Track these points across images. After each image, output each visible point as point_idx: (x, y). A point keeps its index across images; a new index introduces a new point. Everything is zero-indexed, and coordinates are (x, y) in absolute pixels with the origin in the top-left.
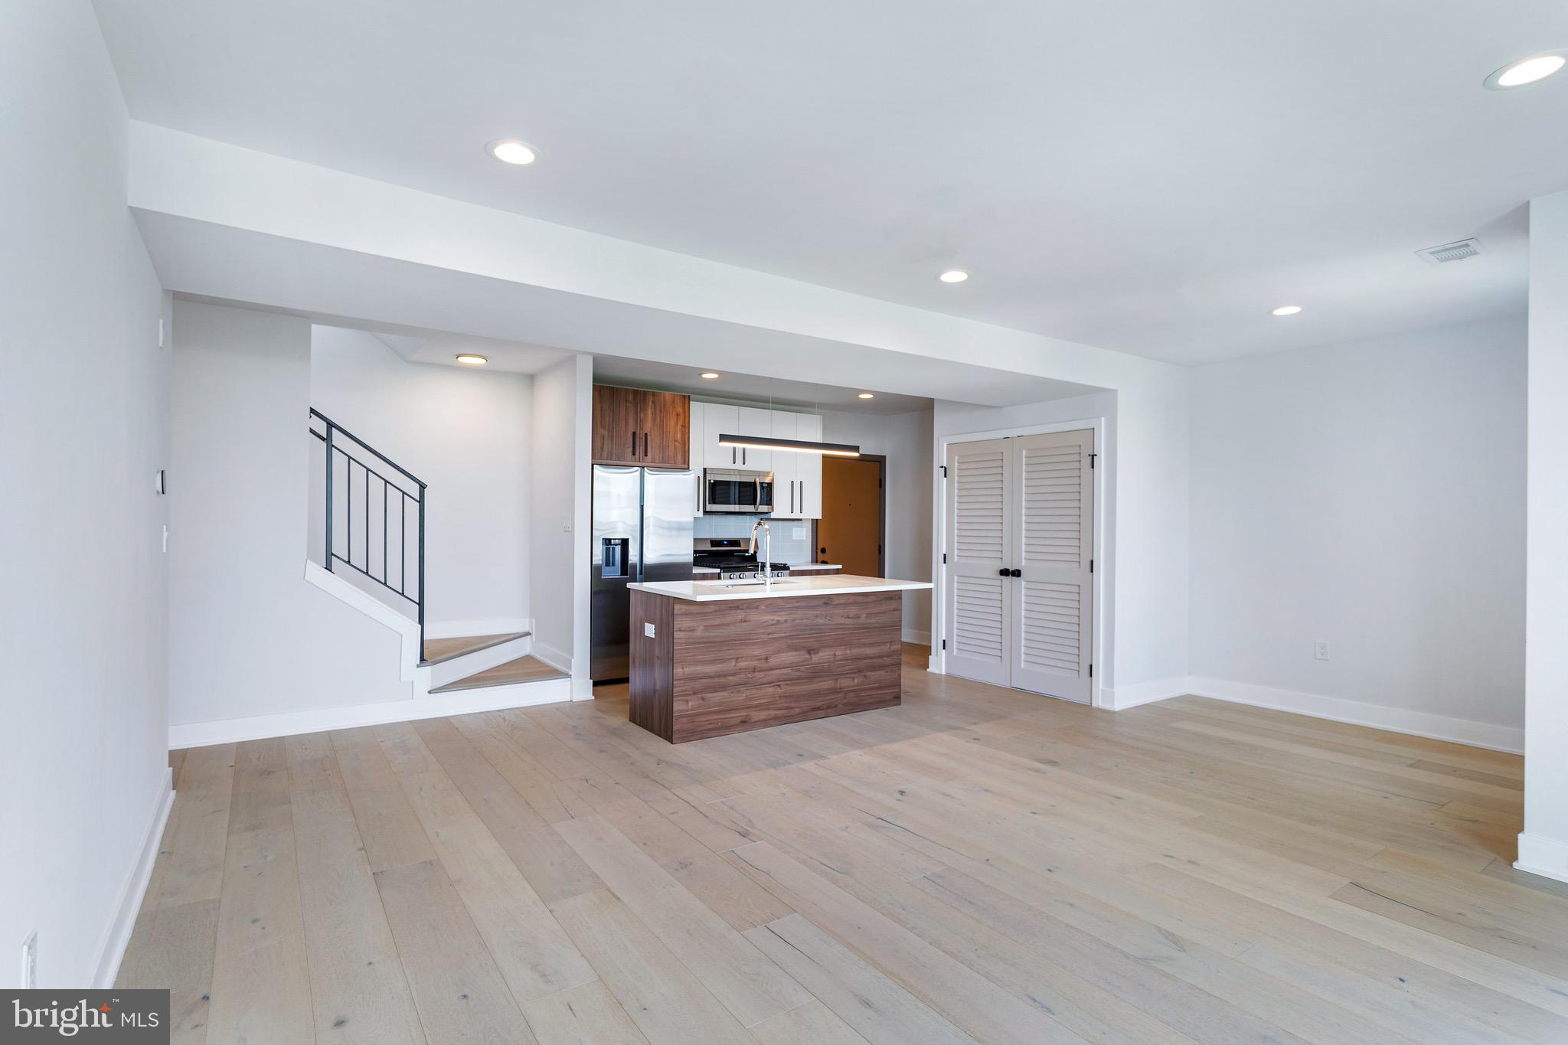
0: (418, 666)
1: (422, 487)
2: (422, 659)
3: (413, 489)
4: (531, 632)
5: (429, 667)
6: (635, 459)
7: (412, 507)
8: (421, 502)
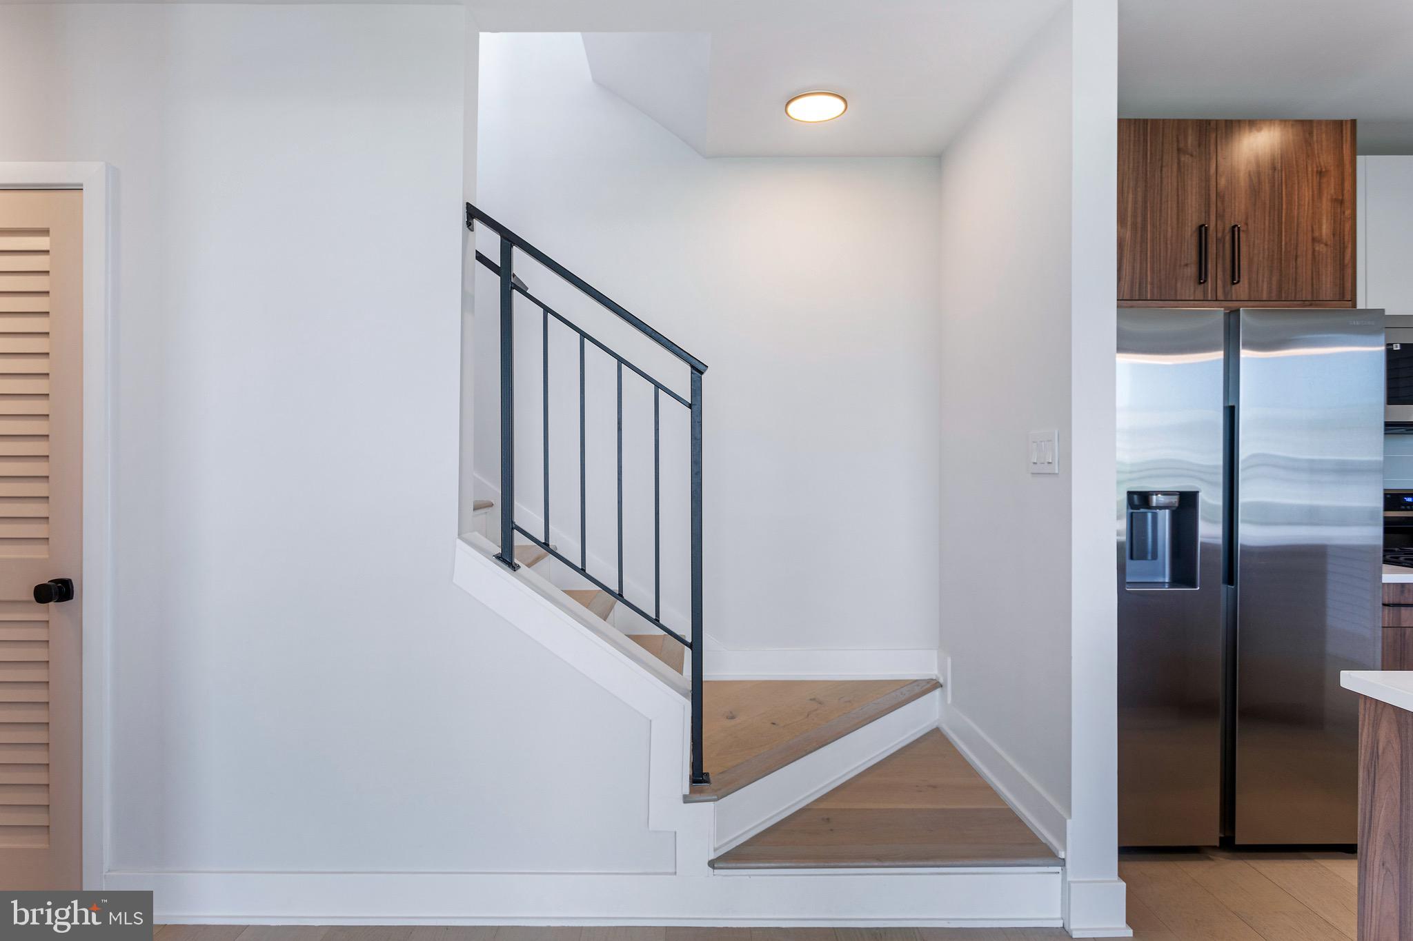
0: (686, 799)
1: (698, 370)
2: (699, 777)
3: (677, 376)
4: (941, 681)
5: (711, 804)
6: (1205, 293)
7: (676, 418)
8: (695, 405)
